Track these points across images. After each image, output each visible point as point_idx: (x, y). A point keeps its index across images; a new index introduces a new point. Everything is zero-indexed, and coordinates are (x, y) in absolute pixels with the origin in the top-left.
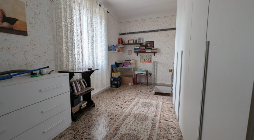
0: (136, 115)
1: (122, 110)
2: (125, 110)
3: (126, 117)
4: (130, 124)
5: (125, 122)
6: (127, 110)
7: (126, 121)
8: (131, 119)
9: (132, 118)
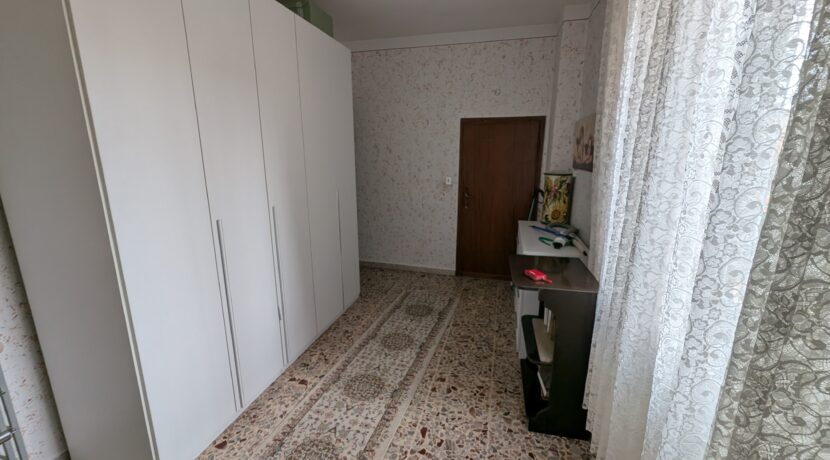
0: (375, 394)
1: (420, 417)
2: (409, 420)
3: (404, 385)
4: (395, 367)
5: (407, 369)
6: (402, 415)
7: (405, 374)
8: (391, 378)
9: (389, 382)
